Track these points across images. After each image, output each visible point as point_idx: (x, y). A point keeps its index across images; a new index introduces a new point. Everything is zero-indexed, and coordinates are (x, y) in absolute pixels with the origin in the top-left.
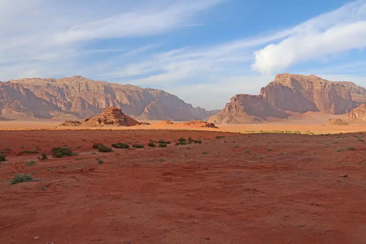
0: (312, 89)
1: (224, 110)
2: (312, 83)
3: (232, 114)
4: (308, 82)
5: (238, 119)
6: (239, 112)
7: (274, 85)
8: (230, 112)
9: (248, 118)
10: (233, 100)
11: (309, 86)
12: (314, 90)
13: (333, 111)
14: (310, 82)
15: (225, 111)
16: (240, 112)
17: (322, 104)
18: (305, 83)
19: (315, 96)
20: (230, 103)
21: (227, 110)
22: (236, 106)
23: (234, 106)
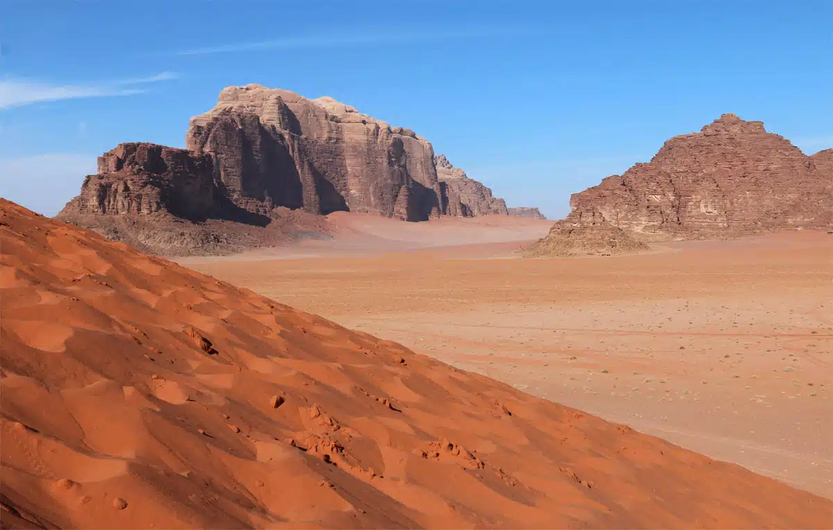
0: (338, 139)
1: (81, 201)
2: (337, 122)
3: (116, 217)
4: (326, 117)
5: (141, 237)
6: (139, 210)
7: (237, 119)
8: (104, 212)
9: (182, 234)
10: (112, 163)
11: (331, 131)
12: (344, 142)
13: (403, 211)
14: (333, 118)
15: (84, 206)
16: (145, 211)
17: (371, 189)
18: (317, 120)
19: (348, 162)
20: (100, 177)
21: (93, 202)
22: (126, 189)
23: (121, 188)
